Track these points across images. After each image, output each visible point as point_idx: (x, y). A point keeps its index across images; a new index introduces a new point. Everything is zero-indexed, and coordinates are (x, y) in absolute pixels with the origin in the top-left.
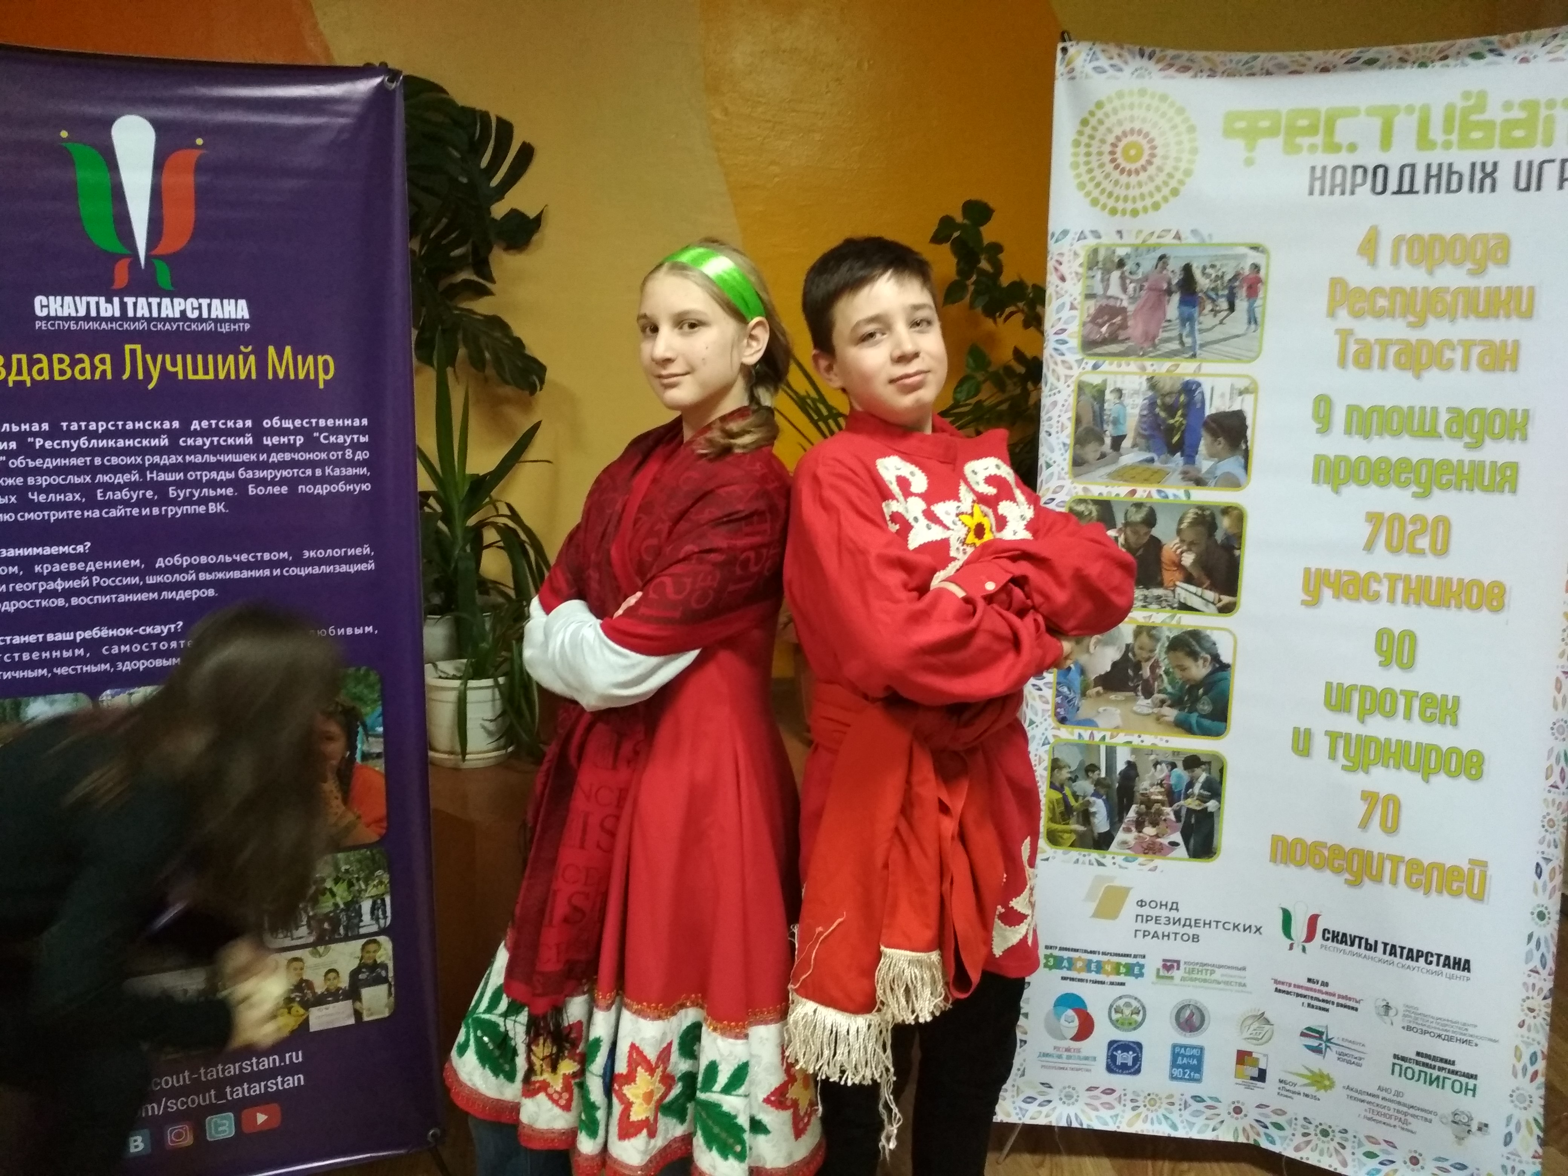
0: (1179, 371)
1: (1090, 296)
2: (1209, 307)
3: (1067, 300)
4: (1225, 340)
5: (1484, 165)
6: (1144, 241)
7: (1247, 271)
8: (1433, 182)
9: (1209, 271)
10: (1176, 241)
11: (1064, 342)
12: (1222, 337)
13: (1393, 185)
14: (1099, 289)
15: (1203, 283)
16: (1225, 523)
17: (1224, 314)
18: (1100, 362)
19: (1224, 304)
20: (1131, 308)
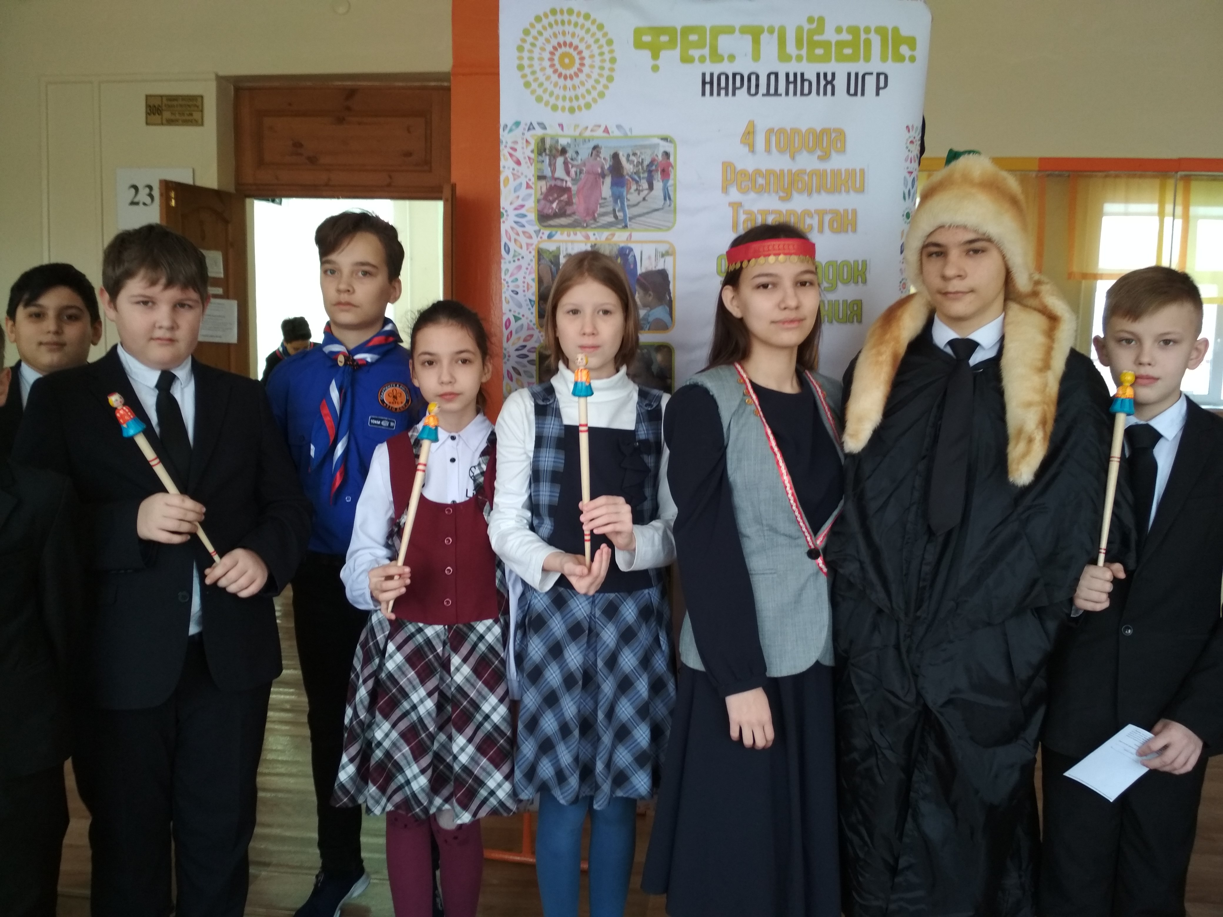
0: (616, 239)
1: (541, 178)
2: (634, 187)
3: (524, 181)
4: (648, 213)
5: (825, 75)
6: (580, 134)
7: (660, 158)
8: (791, 87)
9: (632, 158)
10: (605, 135)
11: (524, 216)
12: (645, 211)
13: (763, 89)
14: (548, 172)
15: (628, 168)
16: (659, 358)
17: (646, 192)
18: (554, 233)
19: (645, 185)
20: (574, 189)
